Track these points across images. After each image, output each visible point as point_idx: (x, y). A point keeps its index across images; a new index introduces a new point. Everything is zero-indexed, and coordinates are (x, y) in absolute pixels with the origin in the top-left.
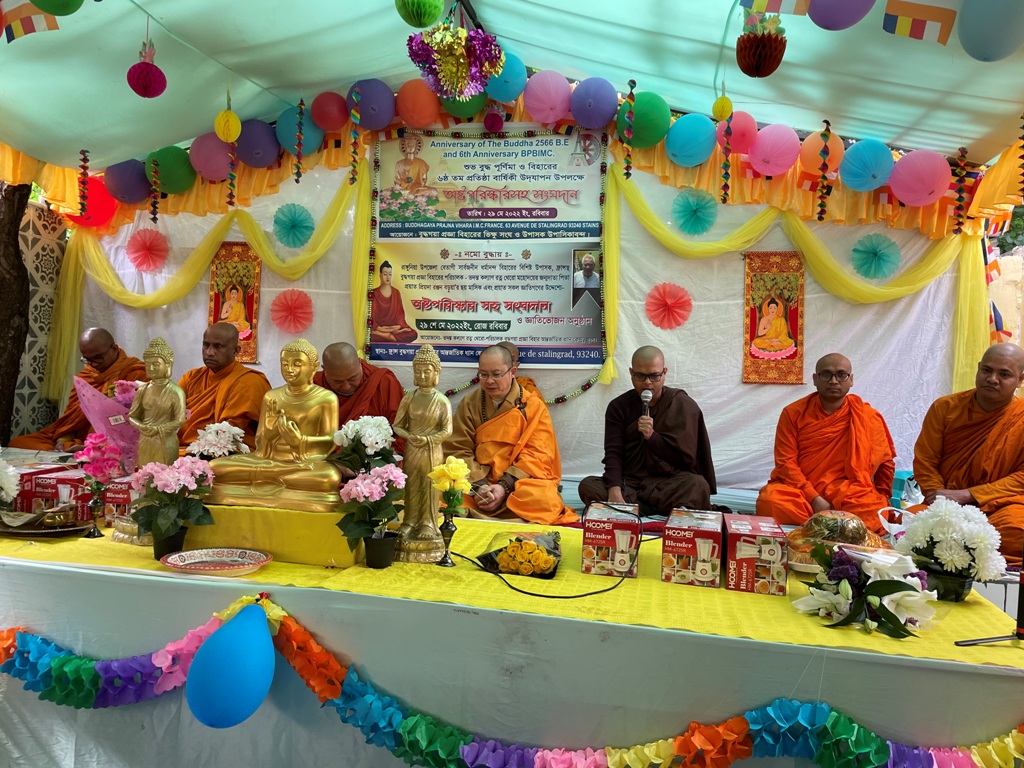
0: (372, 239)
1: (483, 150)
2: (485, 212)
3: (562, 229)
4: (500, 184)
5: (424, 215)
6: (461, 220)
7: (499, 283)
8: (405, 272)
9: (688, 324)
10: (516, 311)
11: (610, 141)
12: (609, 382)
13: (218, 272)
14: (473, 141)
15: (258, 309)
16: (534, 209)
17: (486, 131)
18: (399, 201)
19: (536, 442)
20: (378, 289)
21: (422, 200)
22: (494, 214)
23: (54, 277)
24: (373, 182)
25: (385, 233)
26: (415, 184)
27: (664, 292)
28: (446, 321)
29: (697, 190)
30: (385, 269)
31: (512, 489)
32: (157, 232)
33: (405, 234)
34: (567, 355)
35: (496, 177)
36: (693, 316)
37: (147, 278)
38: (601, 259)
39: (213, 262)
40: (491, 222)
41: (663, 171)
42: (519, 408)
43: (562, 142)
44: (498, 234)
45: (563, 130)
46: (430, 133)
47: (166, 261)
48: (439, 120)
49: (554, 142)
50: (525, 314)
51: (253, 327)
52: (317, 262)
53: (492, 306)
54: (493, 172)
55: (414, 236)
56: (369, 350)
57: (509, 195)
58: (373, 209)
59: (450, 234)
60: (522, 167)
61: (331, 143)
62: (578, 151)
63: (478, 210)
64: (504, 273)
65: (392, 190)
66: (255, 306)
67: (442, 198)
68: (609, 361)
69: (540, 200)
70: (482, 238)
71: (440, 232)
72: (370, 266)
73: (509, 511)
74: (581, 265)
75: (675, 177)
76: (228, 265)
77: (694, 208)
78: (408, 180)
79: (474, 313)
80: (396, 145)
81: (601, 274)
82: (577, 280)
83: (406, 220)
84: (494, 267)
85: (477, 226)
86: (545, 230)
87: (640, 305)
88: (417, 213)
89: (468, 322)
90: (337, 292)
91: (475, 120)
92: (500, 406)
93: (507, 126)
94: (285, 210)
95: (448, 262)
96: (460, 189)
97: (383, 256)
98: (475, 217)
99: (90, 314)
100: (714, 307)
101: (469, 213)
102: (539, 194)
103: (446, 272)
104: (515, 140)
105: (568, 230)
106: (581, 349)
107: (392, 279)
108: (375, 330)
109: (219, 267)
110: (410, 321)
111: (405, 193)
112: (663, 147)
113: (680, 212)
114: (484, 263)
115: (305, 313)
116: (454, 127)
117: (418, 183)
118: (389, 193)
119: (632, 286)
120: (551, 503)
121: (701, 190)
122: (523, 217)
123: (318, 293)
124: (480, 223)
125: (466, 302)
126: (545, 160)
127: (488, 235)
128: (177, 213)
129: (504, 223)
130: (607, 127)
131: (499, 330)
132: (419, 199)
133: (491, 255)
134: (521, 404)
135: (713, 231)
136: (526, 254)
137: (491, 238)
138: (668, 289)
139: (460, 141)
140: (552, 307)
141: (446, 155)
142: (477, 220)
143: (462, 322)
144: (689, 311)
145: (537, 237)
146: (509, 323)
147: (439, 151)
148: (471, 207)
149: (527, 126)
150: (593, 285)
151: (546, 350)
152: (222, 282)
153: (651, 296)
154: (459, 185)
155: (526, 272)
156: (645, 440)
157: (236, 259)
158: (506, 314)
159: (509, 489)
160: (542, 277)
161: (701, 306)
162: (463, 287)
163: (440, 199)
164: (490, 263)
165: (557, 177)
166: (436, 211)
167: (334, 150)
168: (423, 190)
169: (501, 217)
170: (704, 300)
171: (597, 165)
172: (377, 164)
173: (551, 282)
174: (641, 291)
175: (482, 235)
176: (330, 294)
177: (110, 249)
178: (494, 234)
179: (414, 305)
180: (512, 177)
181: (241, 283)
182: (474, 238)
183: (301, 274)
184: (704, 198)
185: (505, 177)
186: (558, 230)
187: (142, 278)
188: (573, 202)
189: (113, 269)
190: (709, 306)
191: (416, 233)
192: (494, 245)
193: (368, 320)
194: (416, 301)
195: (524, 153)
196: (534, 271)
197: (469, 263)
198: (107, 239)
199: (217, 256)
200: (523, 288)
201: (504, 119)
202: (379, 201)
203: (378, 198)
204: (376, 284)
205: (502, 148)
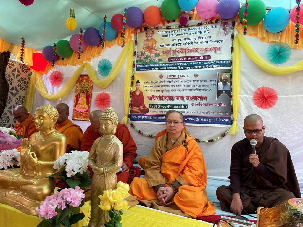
0: (133, 72)
1: (179, 33)
2: (179, 59)
3: (213, 64)
4: (185, 47)
5: (154, 61)
6: (169, 62)
7: (184, 88)
8: (145, 85)
9: (275, 107)
10: (191, 100)
11: (236, 24)
12: (234, 133)
13: (78, 86)
14: (175, 30)
15: (91, 100)
16: (200, 56)
17: (180, 25)
18: (144, 56)
19: (193, 164)
20: (134, 92)
21: (153, 55)
22: (182, 59)
23: (26, 88)
24: (134, 49)
25: (138, 69)
26: (150, 49)
27: (263, 91)
28: (161, 105)
29: (280, 43)
30: (138, 83)
31: (177, 190)
32: (59, 72)
33: (146, 69)
34: (214, 120)
35: (184, 44)
36: (278, 103)
37: (55, 88)
38: (231, 76)
39: (77, 82)
40: (181, 63)
41: (262, 35)
42: (184, 146)
43: (214, 27)
44: (184, 68)
45: (214, 21)
46: (157, 28)
47: (62, 83)
48: (161, 23)
49: (210, 27)
50: (195, 102)
51: (89, 107)
52: (113, 81)
53: (180, 98)
54: (183, 41)
55: (149, 70)
56: (130, 116)
57: (189, 51)
58: (134, 60)
59: (164, 68)
60: (196, 39)
61: (120, 35)
62: (221, 30)
63: (176, 58)
64: (186, 84)
65: (142, 52)
66: (90, 99)
67: (161, 54)
68: (235, 124)
69: (203, 52)
70: (177, 69)
71: (160, 68)
72: (132, 83)
73: (174, 204)
74: (221, 79)
75: (268, 38)
76: (82, 83)
77: (278, 51)
78: (148, 47)
79: (173, 101)
80: (144, 34)
81: (231, 83)
82: (219, 86)
83: (146, 64)
84: (182, 81)
85: (175, 64)
86: (205, 65)
87: (250, 98)
88: (151, 61)
89: (170, 105)
90: (120, 93)
91: (176, 21)
92: (174, 143)
93: (190, 22)
94: (102, 62)
95: (162, 80)
96: (169, 50)
97: (137, 78)
98: (174, 61)
99: (36, 102)
100: (290, 98)
101: (172, 59)
102: (203, 49)
103: (161, 84)
104: (193, 28)
105: (215, 64)
106: (221, 118)
107: (140, 87)
108: (133, 108)
109: (79, 84)
110: (147, 105)
111: (147, 53)
112: (262, 24)
113: (271, 53)
114: (178, 80)
115: (107, 101)
116: (167, 25)
117: (152, 49)
118: (140, 53)
119: (246, 89)
120: (198, 202)
121: (283, 42)
122: (195, 60)
123: (112, 94)
124: (176, 63)
125: (170, 97)
126: (206, 35)
127: (180, 68)
128: (66, 65)
129: (187, 63)
130: (235, 17)
131: (183, 109)
132: (152, 55)
133: (181, 76)
134: (185, 143)
135: (288, 62)
136: (196, 76)
137: (181, 69)
138: (265, 90)
139: (169, 30)
140: (208, 98)
141: (163, 36)
142: (175, 62)
143: (167, 105)
144: (276, 100)
145: (201, 68)
146: (188, 105)
147: (161, 35)
148: (173, 57)
149: (198, 21)
150: (227, 88)
151: (204, 117)
152: (79, 89)
153: (256, 93)
154: (168, 48)
155: (196, 83)
156: (255, 168)
157: (85, 81)
158: (186, 102)
159: (176, 190)
160: (203, 85)
161: (283, 97)
162: (169, 90)
163: (160, 54)
164: (180, 80)
165: (211, 42)
166: (159, 59)
167: (120, 37)
168: (153, 51)
169: (185, 60)
170: (284, 95)
171: (230, 35)
172: (136, 41)
173: (207, 88)
174: (251, 90)
175: (177, 68)
176: (116, 94)
177: (45, 79)
178: (182, 68)
179: (148, 98)
180: (191, 43)
181: (86, 90)
182: (174, 70)
183: (107, 86)
184: (284, 46)
185: (188, 43)
186: (211, 64)
187: (54, 89)
188: (218, 52)
189: (45, 86)
190: (287, 98)
191: (150, 68)
192: (182, 72)
193: (130, 104)
194: (149, 97)
195: (196, 33)
196: (199, 83)
197: (171, 80)
198: (44, 75)
199: (78, 80)
200: (194, 90)
201: (188, 19)
202: (136, 57)
203: (136, 56)
204: (134, 90)
205: (187, 32)
